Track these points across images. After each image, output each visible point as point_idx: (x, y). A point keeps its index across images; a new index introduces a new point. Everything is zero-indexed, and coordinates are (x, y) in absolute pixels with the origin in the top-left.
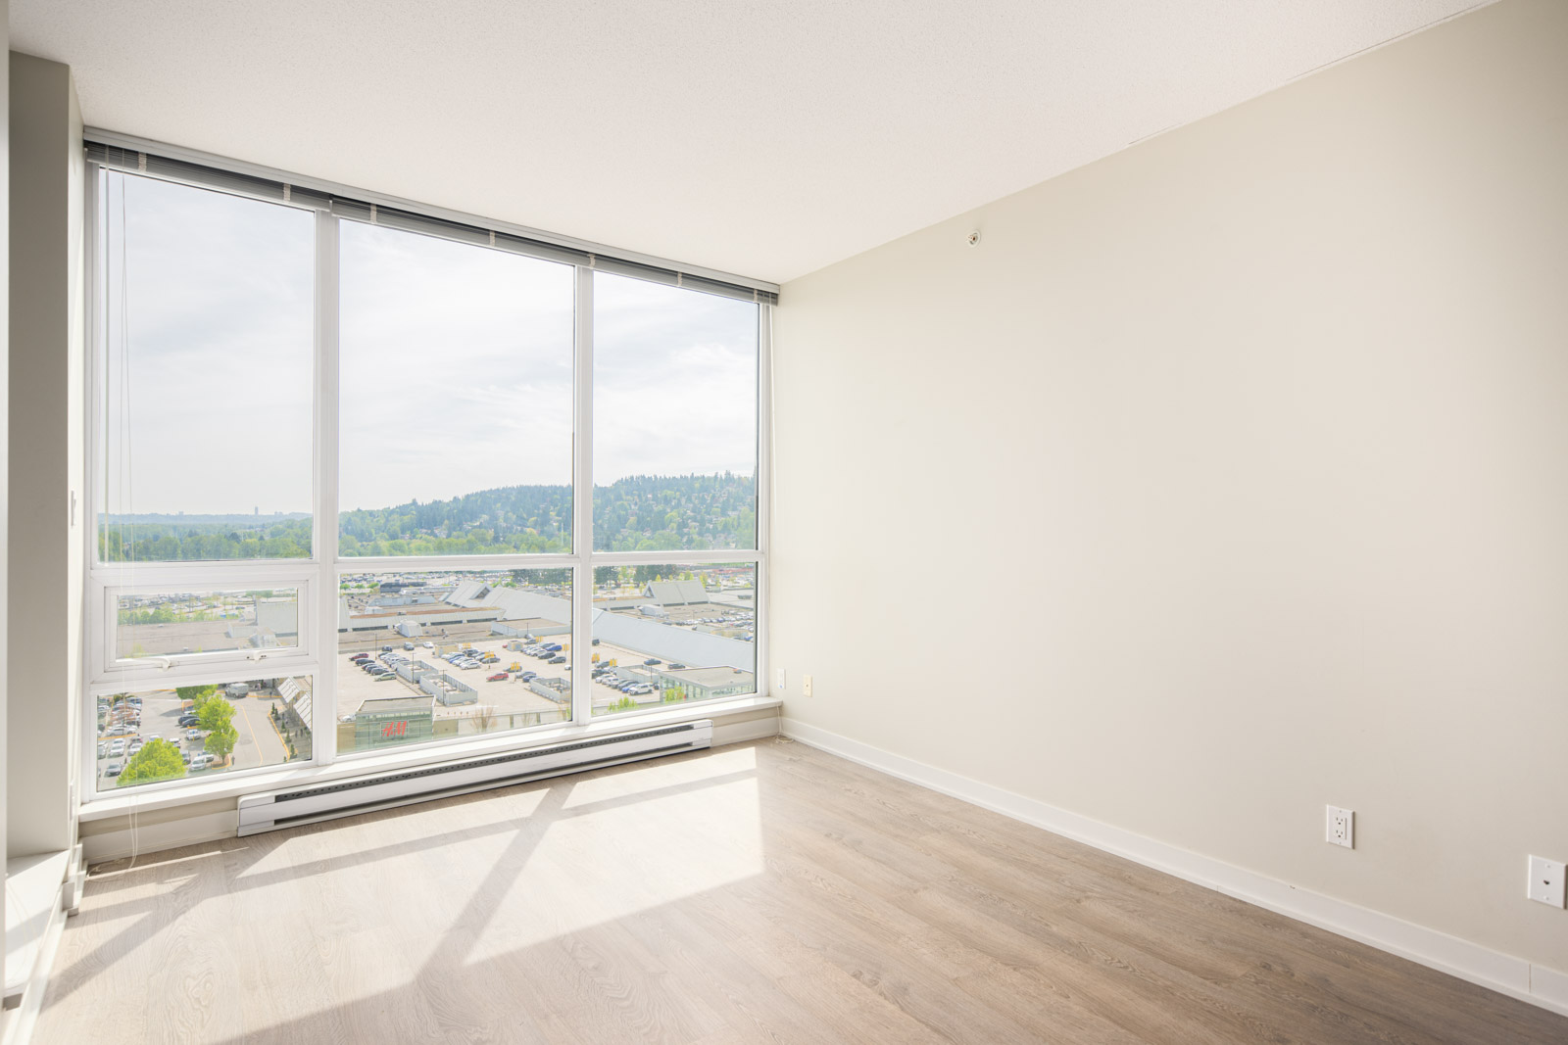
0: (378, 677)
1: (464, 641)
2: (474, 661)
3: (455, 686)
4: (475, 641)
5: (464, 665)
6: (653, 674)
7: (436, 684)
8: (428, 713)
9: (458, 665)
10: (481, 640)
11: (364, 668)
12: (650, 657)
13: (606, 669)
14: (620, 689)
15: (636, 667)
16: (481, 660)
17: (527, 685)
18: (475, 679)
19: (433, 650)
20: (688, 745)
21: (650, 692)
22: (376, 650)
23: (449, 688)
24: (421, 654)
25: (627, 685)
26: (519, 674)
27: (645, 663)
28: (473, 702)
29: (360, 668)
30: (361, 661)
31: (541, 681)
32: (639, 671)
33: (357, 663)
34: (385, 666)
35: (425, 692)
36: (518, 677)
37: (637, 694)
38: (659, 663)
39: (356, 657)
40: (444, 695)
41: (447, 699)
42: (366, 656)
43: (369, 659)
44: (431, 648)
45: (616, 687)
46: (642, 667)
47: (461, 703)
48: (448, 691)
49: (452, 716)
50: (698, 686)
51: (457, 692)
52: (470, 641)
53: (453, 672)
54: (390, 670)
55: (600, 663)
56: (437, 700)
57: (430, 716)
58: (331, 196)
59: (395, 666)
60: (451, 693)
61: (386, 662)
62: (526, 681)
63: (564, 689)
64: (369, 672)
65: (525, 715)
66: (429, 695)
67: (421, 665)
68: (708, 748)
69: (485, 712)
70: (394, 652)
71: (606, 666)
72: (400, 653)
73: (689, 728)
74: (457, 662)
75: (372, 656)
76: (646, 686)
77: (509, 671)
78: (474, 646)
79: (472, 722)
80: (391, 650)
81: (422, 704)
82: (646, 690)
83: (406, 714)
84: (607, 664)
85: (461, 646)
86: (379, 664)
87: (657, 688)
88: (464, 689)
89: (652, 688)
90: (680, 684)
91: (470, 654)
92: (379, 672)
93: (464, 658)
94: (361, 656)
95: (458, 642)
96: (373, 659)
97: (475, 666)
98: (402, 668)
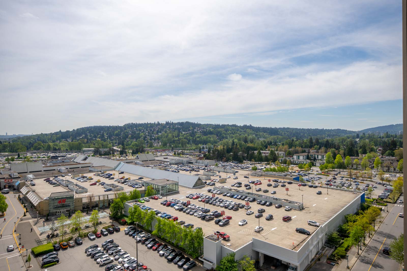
0: (54, 185)
1: (81, 174)
3: (80, 187)
4: (85, 173)
5: (82, 181)
6: (142, 182)
7: (74, 187)
8: (73, 196)
9: (80, 181)
10: (86, 173)
12: (140, 177)
13: (127, 181)
14: (132, 187)
15: (136, 180)
16: (87, 179)
17: (103, 186)
18: (86, 185)
21: (141, 187)
22: (53, 177)
23: (78, 188)
24: (68, 178)
25: (134, 185)
26: (100, 183)
27: (139, 178)
28: (86, 192)
29: (48, 183)
30: (48, 181)
31: (108, 185)
32: (137, 181)
33: (47, 181)
34: (56, 182)
35: (70, 190)
36: (99, 184)
37: (137, 188)
38: (143, 178)
39: (46, 179)
40: (77, 190)
41: (78, 192)
42: (49, 179)
43: (50, 180)
44: (71, 176)
45: (131, 186)
46: (138, 180)
47: (82, 193)
48: (78, 189)
49: (80, 197)
50: (154, 184)
51: (81, 189)
52: (83, 173)
53: (79, 183)
54: (58, 183)
55: (125, 179)
56: (75, 192)
57: (73, 197)
59: (59, 182)
60: (79, 190)
61: (56, 181)
62: (102, 185)
63: (115, 187)
64: (51, 184)
65: (104, 195)
66: (72, 190)
67: (68, 181)
69: (91, 195)
70: (58, 177)
71: (127, 180)
72: (61, 178)
74: (79, 180)
75: (51, 179)
76: (140, 185)
77: (97, 182)
78: (85, 175)
79: (87, 198)
80: (57, 177)
81: (71, 193)
82: (140, 186)
83: (65, 197)
84: (127, 179)
85: (80, 175)
86: (54, 181)
87: (143, 186)
88: (83, 188)
89: (142, 186)
90: (151, 185)
91: (84, 177)
92: (54, 184)
93: (82, 179)
94: (48, 179)
95: (80, 174)
96: (52, 180)
97: (86, 181)
98: (62, 182)
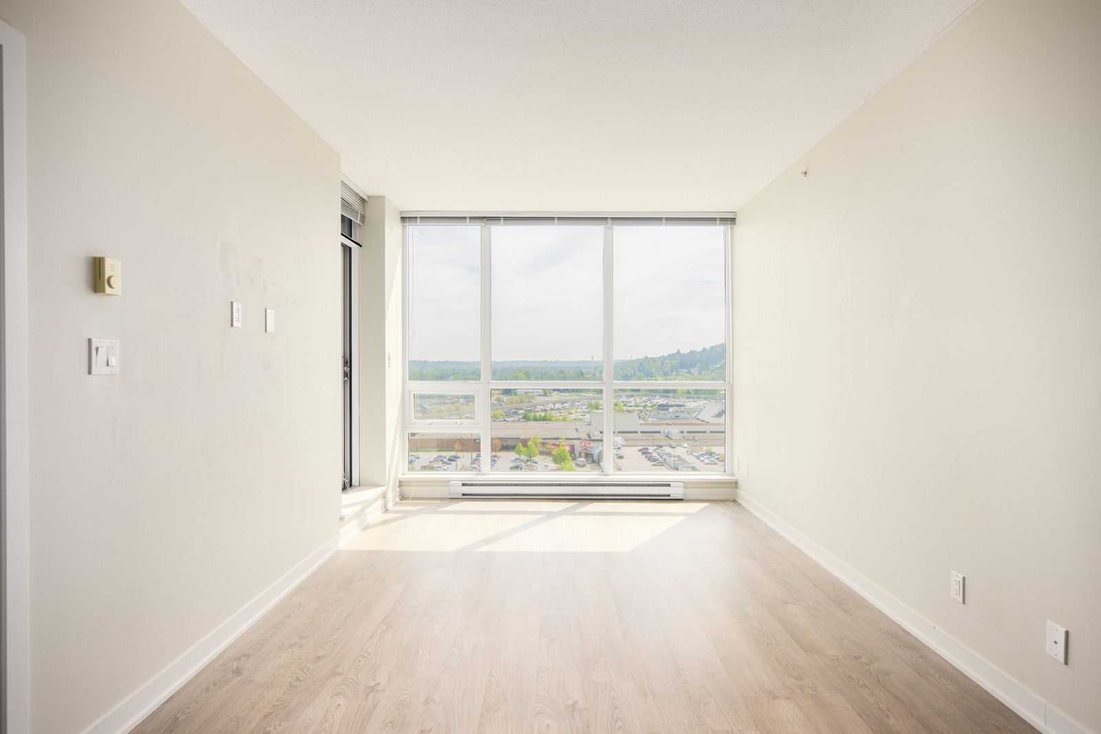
0: (654, 463)
1: (707, 445)
2: (713, 459)
4: (714, 446)
5: (706, 461)
9: (702, 461)
10: (718, 445)
11: (646, 457)
16: (717, 459)
19: (687, 449)
20: (669, 495)
22: (653, 446)
24: (679, 451)
29: (644, 456)
33: (643, 453)
34: (658, 457)
39: (642, 449)
42: (647, 449)
43: (649, 451)
44: (686, 447)
52: (711, 446)
53: (699, 466)
54: (661, 459)
58: (485, 217)
59: (664, 457)
61: (659, 454)
64: (649, 459)
67: (680, 458)
68: (682, 500)
70: (664, 448)
72: (667, 449)
73: (669, 485)
74: (702, 459)
75: (651, 449)
78: (714, 449)
80: (662, 447)
85: (705, 448)
86: (655, 454)
91: (711, 454)
92: (654, 460)
93: (707, 457)
94: (645, 449)
95: (703, 446)
96: (651, 452)
97: (713, 463)
98: (668, 459)
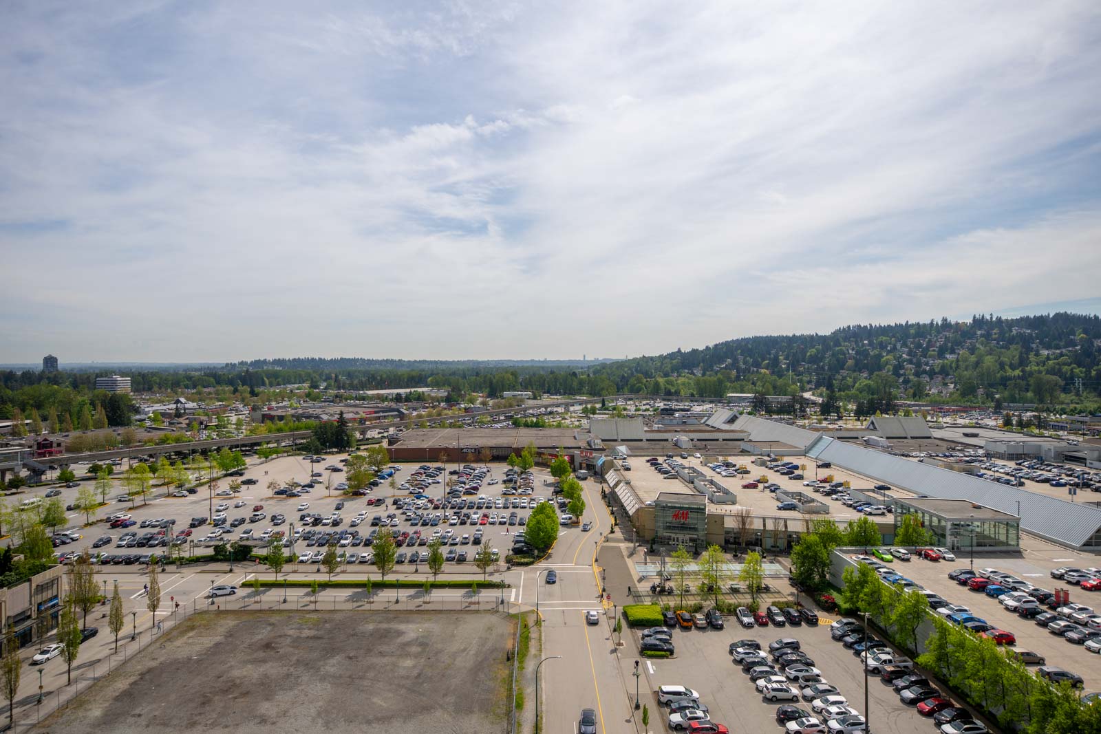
0: (666, 476)
1: (722, 455)
2: (731, 471)
3: (720, 489)
4: (730, 455)
5: (724, 473)
6: (886, 499)
7: (706, 485)
8: (703, 507)
9: (719, 473)
10: (734, 455)
11: (656, 469)
12: (881, 484)
13: (840, 489)
14: (855, 508)
15: (868, 490)
16: (736, 471)
17: (773, 495)
18: (734, 485)
19: (701, 459)
21: (883, 514)
22: (663, 456)
23: (716, 490)
24: (694, 462)
25: (860, 506)
26: (766, 485)
27: (875, 487)
28: (734, 503)
29: (653, 468)
30: (654, 463)
31: (786, 493)
32: (871, 494)
33: (652, 464)
34: (669, 468)
35: (699, 492)
36: (765, 487)
37: (870, 514)
38: (889, 489)
39: (651, 460)
40: (713, 495)
41: (714, 498)
42: (657, 460)
43: (659, 462)
44: (699, 458)
45: (850, 506)
46: (873, 491)
47: (724, 503)
48: (715, 492)
49: (719, 512)
50: (928, 512)
51: (721, 494)
52: (726, 455)
53: (718, 479)
54: (673, 471)
55: (834, 483)
56: (708, 499)
57: (704, 509)
59: (676, 469)
60: (718, 494)
61: (669, 465)
62: (772, 491)
63: (805, 502)
64: (659, 471)
65: (776, 519)
66: (702, 493)
67: (694, 470)
69: (744, 512)
70: (674, 458)
71: (840, 487)
72: (678, 460)
74: (718, 470)
75: (660, 460)
76: (880, 509)
77: (759, 481)
78: (731, 460)
79: (734, 519)
80: (672, 458)
81: (699, 500)
82: (879, 512)
83: (687, 506)
84: (840, 485)
85: (721, 458)
86: (665, 465)
87: (890, 511)
88: (726, 492)
89: (885, 511)
90: (916, 512)
91: (728, 465)
92: (666, 472)
93: (724, 468)
94: (654, 459)
95: (720, 455)
96: (661, 462)
97: (732, 475)
98: (681, 471)
